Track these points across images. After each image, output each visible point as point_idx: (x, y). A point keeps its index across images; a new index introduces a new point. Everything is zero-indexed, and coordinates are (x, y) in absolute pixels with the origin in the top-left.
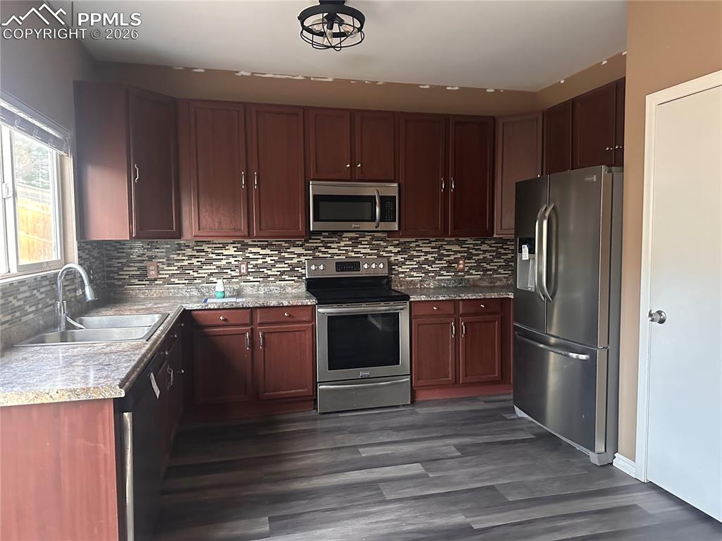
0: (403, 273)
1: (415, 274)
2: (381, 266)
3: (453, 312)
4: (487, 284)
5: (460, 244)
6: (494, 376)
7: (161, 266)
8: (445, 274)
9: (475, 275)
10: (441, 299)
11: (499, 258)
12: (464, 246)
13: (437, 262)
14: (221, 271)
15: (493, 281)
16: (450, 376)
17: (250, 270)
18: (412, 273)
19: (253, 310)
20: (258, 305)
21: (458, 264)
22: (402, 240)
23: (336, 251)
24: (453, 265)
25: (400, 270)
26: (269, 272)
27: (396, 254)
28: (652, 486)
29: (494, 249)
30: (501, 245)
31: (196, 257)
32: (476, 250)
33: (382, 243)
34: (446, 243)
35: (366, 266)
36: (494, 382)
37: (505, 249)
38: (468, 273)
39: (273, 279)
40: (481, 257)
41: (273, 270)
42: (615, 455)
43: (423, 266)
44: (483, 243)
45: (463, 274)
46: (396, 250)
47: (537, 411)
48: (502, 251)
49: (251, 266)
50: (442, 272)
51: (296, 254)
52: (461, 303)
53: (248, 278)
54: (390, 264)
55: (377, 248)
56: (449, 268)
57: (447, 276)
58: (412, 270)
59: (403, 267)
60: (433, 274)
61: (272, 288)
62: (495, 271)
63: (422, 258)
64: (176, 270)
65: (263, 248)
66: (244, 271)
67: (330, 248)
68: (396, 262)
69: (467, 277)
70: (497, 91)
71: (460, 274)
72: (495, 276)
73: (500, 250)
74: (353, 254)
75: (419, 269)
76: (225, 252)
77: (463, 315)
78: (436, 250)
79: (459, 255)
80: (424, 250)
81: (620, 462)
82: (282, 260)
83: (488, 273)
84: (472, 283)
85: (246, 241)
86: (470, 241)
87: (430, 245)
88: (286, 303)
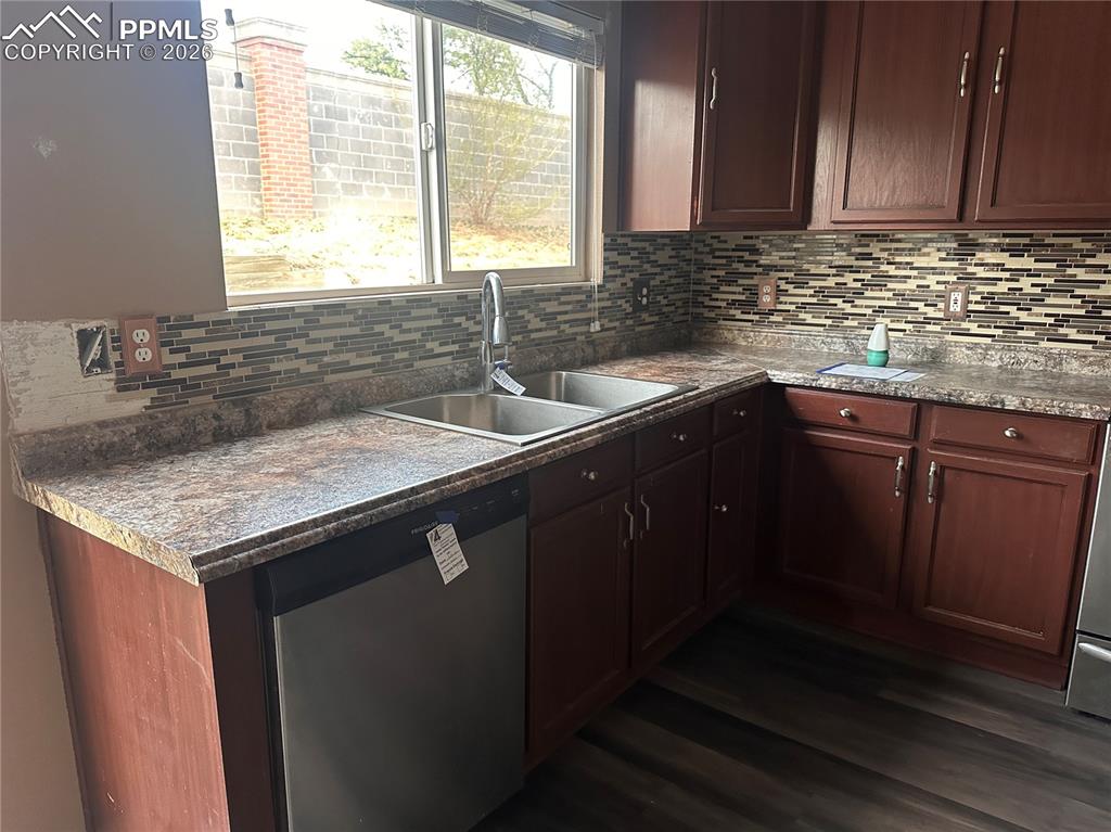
7: (783, 286)
14: (902, 307)
17: (972, 307)
19: (923, 405)
20: (935, 397)
26: (1024, 317)
31: (851, 269)
39: (1032, 334)
41: (1036, 310)
49: (978, 298)
53: (965, 325)
61: (1023, 356)
64: (811, 296)
65: (1015, 252)
66: (956, 308)
76: (919, 261)
88: (1012, 403)
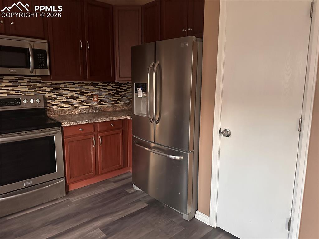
0: (56, 105)
1: (65, 105)
2: (38, 101)
3: (93, 131)
4: (111, 110)
5: (95, 85)
6: (118, 165)
8: (85, 104)
9: (105, 105)
10: (85, 123)
11: (118, 94)
12: (97, 87)
13: (79, 97)
15: (115, 107)
16: (92, 171)
18: (62, 105)
21: (94, 98)
22: (54, 82)
24: (90, 99)
25: (53, 103)
27: (49, 92)
29: (115, 89)
30: (118, 86)
32: (105, 89)
33: (38, 84)
34: (85, 85)
35: (25, 101)
36: (119, 168)
37: (121, 89)
38: (100, 103)
40: (107, 93)
42: (196, 212)
43: (70, 100)
44: (108, 85)
45: (97, 104)
46: (49, 89)
48: (119, 90)
50: (83, 104)
52: (98, 124)
54: (45, 100)
55: (34, 88)
56: (88, 101)
57: (87, 106)
58: (62, 103)
59: (56, 101)
60: (78, 105)
62: (116, 102)
63: (69, 95)
68: (50, 97)
69: (99, 106)
71: (95, 104)
72: (116, 104)
73: (118, 89)
74: (13, 93)
75: (68, 102)
77: (100, 132)
78: (79, 89)
79: (94, 93)
80: (71, 89)
81: (200, 216)
83: (112, 103)
84: (103, 110)
86: (100, 83)
87: (74, 86)
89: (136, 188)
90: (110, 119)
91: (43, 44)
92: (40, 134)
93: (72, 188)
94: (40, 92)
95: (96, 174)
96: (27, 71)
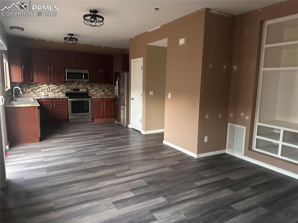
1: (94, 92)
2: (85, 90)
3: (102, 101)
5: (106, 85)
7: (27, 89)
9: (110, 93)
10: (100, 98)
13: (100, 90)
14: (42, 91)
19: (53, 99)
21: (106, 90)
22: (91, 84)
23: (73, 86)
25: (90, 91)
26: (55, 91)
27: (89, 87)
28: (133, 129)
31: (35, 86)
32: (110, 87)
33: (85, 84)
34: (102, 85)
35: (81, 90)
36: (112, 117)
38: (108, 92)
39: (56, 93)
40: (111, 89)
44: (112, 85)
46: (89, 86)
47: (119, 121)
49: (51, 89)
50: (101, 92)
51: (62, 87)
52: (104, 99)
53: (50, 92)
54: (88, 90)
55: (84, 85)
56: (103, 91)
57: (103, 93)
58: (93, 91)
60: (99, 93)
61: (56, 95)
63: (96, 89)
64: (31, 90)
65: (54, 85)
66: (48, 90)
67: (71, 85)
70: (114, 48)
71: (106, 93)
74: (78, 87)
75: (95, 91)
76: (44, 86)
77: (105, 101)
78: (100, 87)
79: (106, 88)
80: (97, 86)
81: (129, 126)
82: (59, 88)
85: (49, 83)
86: (108, 85)
88: (60, 98)
89: (116, 122)
90: (109, 97)
91: (87, 72)
92: (85, 99)
93: (95, 120)
94: (86, 87)
95: (103, 117)
96: (82, 80)
